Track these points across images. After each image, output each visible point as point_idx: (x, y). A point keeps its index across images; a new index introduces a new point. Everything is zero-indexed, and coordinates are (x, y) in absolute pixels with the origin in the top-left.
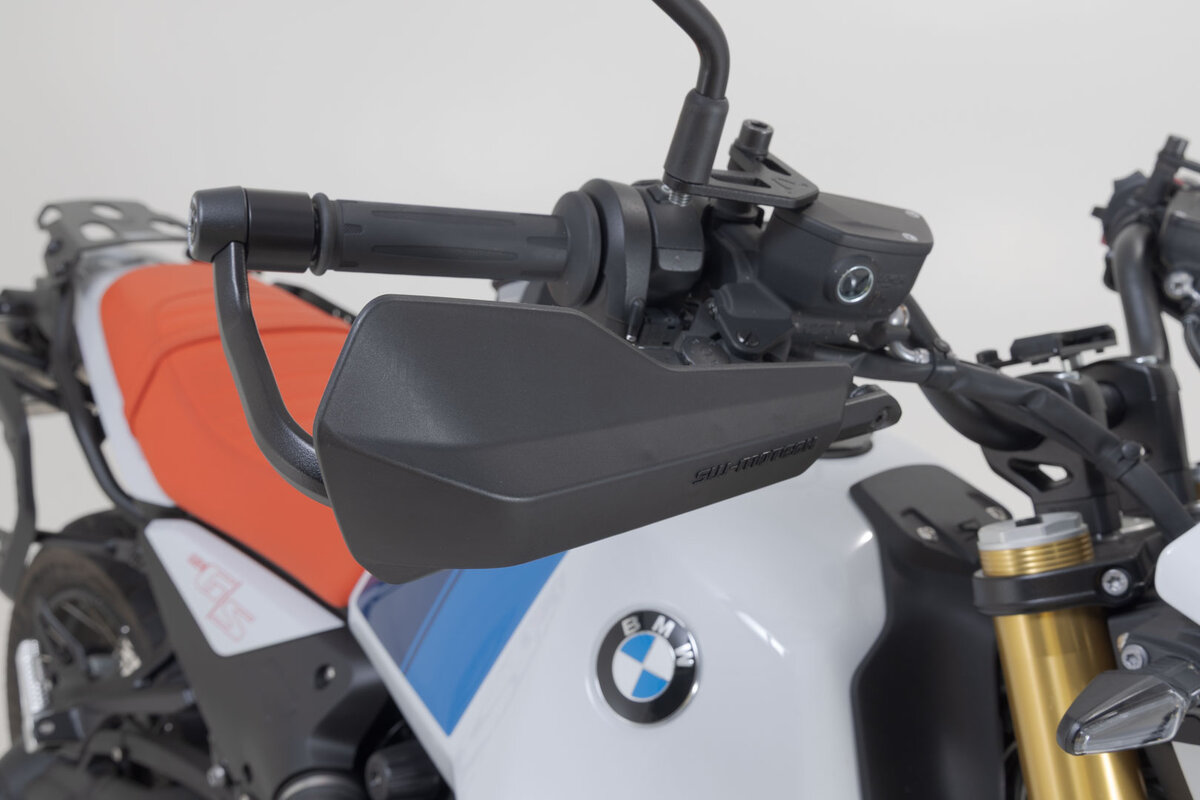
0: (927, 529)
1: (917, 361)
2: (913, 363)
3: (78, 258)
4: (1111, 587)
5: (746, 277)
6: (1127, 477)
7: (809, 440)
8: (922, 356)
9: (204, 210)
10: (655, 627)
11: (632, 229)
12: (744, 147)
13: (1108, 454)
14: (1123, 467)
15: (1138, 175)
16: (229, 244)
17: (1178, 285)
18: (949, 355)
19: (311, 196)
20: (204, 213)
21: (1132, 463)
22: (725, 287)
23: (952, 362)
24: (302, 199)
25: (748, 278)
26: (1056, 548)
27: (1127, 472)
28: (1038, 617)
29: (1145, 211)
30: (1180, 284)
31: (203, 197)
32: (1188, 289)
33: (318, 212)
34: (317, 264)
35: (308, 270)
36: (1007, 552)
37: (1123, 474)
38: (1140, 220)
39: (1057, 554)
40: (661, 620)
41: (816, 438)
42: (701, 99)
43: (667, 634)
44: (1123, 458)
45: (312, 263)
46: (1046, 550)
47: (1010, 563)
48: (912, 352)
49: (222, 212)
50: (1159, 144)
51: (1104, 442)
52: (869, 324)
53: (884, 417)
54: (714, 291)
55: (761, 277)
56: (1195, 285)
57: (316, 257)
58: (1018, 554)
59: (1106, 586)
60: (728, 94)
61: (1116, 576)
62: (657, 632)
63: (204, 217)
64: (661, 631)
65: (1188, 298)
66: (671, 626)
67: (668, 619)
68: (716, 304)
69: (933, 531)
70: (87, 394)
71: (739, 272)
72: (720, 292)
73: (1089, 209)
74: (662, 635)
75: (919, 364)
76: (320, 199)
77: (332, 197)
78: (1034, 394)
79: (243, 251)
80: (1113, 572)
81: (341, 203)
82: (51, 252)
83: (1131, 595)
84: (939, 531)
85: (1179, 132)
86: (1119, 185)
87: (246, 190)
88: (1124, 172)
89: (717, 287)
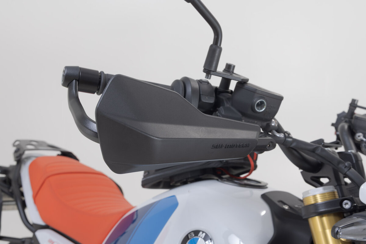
0: (286, 206)
1: (280, 136)
2: (279, 137)
3: (23, 153)
4: (345, 206)
5: (227, 105)
6: (348, 173)
7: (248, 144)
8: (281, 135)
9: (67, 71)
10: (199, 235)
11: (193, 90)
12: (227, 70)
13: (341, 166)
14: (346, 170)
15: (344, 112)
16: (73, 80)
17: (359, 136)
18: (290, 136)
19: (99, 72)
20: (67, 72)
21: (349, 168)
22: (221, 107)
23: (291, 138)
24: (96, 72)
25: (228, 105)
26: (326, 194)
27: (347, 171)
28: (323, 216)
29: (347, 119)
30: (360, 136)
31: (67, 68)
32: (362, 137)
33: (101, 76)
34: (99, 91)
35: (96, 93)
36: (311, 196)
37: (346, 172)
38: (346, 122)
39: (327, 196)
40: (201, 233)
41: (250, 143)
42: (214, 46)
43: (203, 237)
44: (346, 167)
45: (97, 91)
46: (323, 195)
47: (312, 200)
48: (279, 134)
49: (71, 72)
50: (350, 101)
51: (339, 162)
52: (265, 124)
53: (271, 146)
54: (218, 109)
55: (232, 105)
56: (364, 137)
57: (98, 90)
58: (315, 197)
59: (344, 206)
60: (222, 46)
61: (347, 202)
62: (200, 236)
63: (67, 73)
64: (201, 236)
65: (362, 141)
66: (204, 234)
67: (203, 232)
68: (219, 112)
69: (288, 206)
70: (22, 194)
71: (226, 104)
72: (220, 108)
73: (330, 124)
74: (201, 237)
75: (281, 138)
76: (102, 73)
77: (105, 73)
78: (317, 148)
79: (77, 82)
80: (346, 201)
81: (107, 74)
82: (16, 152)
83: (352, 208)
84: (290, 207)
85: (355, 98)
86: (339, 116)
87: (80, 68)
88: (340, 112)
89: (219, 107)
